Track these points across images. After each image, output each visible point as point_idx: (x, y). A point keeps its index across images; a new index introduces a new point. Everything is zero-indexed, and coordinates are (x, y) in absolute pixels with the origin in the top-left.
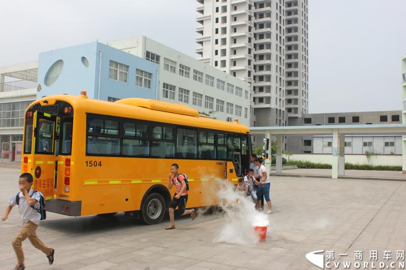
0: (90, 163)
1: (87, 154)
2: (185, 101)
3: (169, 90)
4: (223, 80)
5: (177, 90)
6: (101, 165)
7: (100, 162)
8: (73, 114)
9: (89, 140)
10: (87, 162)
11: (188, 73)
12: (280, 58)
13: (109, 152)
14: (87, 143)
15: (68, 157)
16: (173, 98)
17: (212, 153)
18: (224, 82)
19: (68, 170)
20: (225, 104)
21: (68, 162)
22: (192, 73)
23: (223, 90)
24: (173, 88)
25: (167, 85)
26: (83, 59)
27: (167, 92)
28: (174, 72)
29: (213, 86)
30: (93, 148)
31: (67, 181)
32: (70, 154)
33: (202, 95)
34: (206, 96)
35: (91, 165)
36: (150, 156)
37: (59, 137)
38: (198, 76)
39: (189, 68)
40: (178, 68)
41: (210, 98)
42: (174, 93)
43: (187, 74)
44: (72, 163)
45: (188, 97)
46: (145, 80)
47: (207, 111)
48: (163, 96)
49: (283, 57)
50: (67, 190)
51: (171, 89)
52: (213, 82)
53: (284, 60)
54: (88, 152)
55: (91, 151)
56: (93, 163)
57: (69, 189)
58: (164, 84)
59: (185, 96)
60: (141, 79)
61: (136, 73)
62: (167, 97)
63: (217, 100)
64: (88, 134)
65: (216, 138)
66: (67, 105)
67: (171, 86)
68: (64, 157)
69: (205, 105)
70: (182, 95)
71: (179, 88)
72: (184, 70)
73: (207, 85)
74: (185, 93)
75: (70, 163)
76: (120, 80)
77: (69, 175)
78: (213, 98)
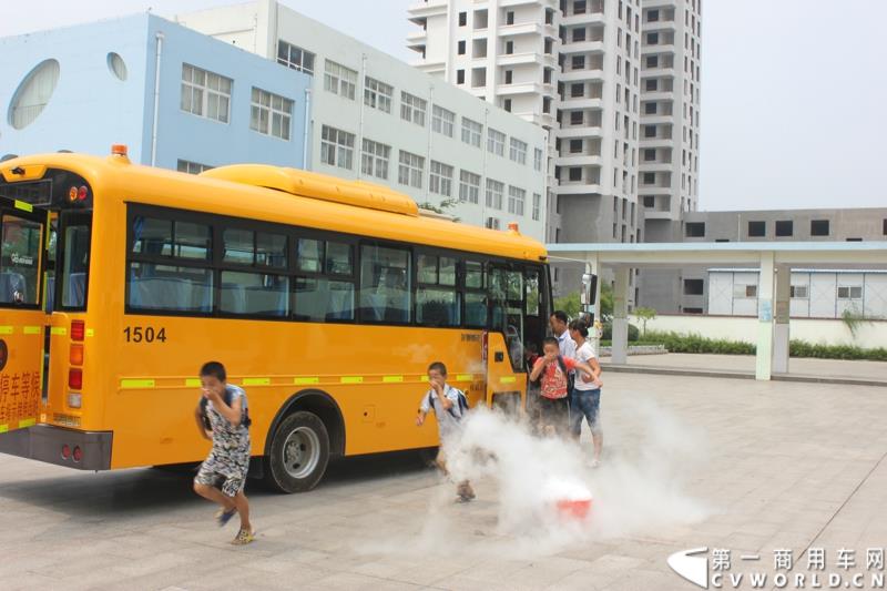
0: (135, 333)
1: (130, 310)
2: (378, 175)
3: (337, 145)
4: (477, 120)
5: (358, 143)
6: (163, 339)
7: (163, 330)
8: (92, 206)
9: (133, 274)
10: (128, 330)
11: (388, 101)
12: (628, 64)
13: (185, 304)
14: (128, 280)
15: (79, 316)
16: (349, 165)
17: (450, 310)
18: (481, 126)
19: (77, 352)
20: (483, 182)
21: (78, 330)
22: (397, 101)
23: (479, 145)
24: (347, 139)
25: (333, 131)
26: (113, 58)
27: (332, 149)
28: (352, 96)
29: (451, 135)
30: (145, 292)
31: (76, 379)
32: (83, 309)
33: (422, 159)
34: (432, 162)
35: (137, 337)
36: (293, 317)
37: (54, 265)
38: (413, 107)
39: (391, 88)
40: (361, 88)
41: (444, 165)
42: (350, 153)
43: (385, 103)
44: (89, 332)
45: (386, 163)
46: (276, 117)
47: (435, 200)
48: (322, 161)
49: (636, 63)
50: (75, 403)
51: (341, 142)
52: (451, 126)
53: (636, 69)
54: (132, 303)
55: (138, 302)
56: (143, 332)
57: (80, 400)
58: (325, 128)
59: (379, 161)
60: (264, 114)
61: (253, 100)
62: (331, 162)
63: (462, 171)
64: (130, 257)
65: (461, 272)
66: (76, 179)
67: (343, 133)
68: (68, 317)
69: (431, 184)
70: (371, 159)
71: (364, 140)
72: (377, 92)
73: (436, 134)
74: (379, 154)
75: (83, 332)
76: (209, 116)
77: (81, 363)
78: (451, 168)
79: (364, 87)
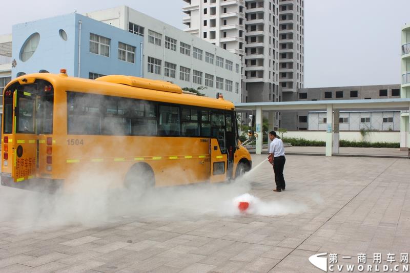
0: (72, 142)
1: (69, 133)
2: (172, 76)
3: (154, 65)
4: (212, 53)
5: (163, 63)
6: (82, 144)
7: (82, 140)
8: (53, 93)
9: (70, 119)
10: (69, 141)
11: (175, 46)
12: (274, 28)
14: (68, 121)
15: (50, 136)
16: (159, 73)
17: (196, 130)
18: (213, 55)
19: (49, 149)
20: (215, 78)
22: (178, 46)
23: (213, 63)
24: (158, 62)
25: (152, 59)
26: (61, 32)
27: (152, 66)
28: (160, 45)
29: (201, 59)
31: (49, 160)
32: (51, 133)
33: (189, 69)
34: (194, 70)
36: (133, 134)
38: (185, 48)
39: (176, 41)
40: (163, 41)
41: (198, 72)
42: (160, 68)
44: (54, 142)
45: (175, 71)
46: (129, 54)
48: (149, 71)
49: (277, 28)
50: (49, 169)
51: (156, 63)
52: (201, 56)
53: (277, 30)
56: (74, 141)
57: (51, 168)
58: (149, 58)
59: (172, 71)
60: (124, 53)
61: (119, 47)
62: (152, 72)
63: (206, 74)
64: (69, 112)
66: (47, 83)
67: (156, 60)
68: (45, 136)
69: (193, 79)
70: (168, 69)
71: (165, 62)
72: (170, 42)
73: (195, 59)
74: (172, 68)
75: (51, 142)
76: (101, 54)
77: (51, 154)
78: (201, 73)
79: (165, 41)
